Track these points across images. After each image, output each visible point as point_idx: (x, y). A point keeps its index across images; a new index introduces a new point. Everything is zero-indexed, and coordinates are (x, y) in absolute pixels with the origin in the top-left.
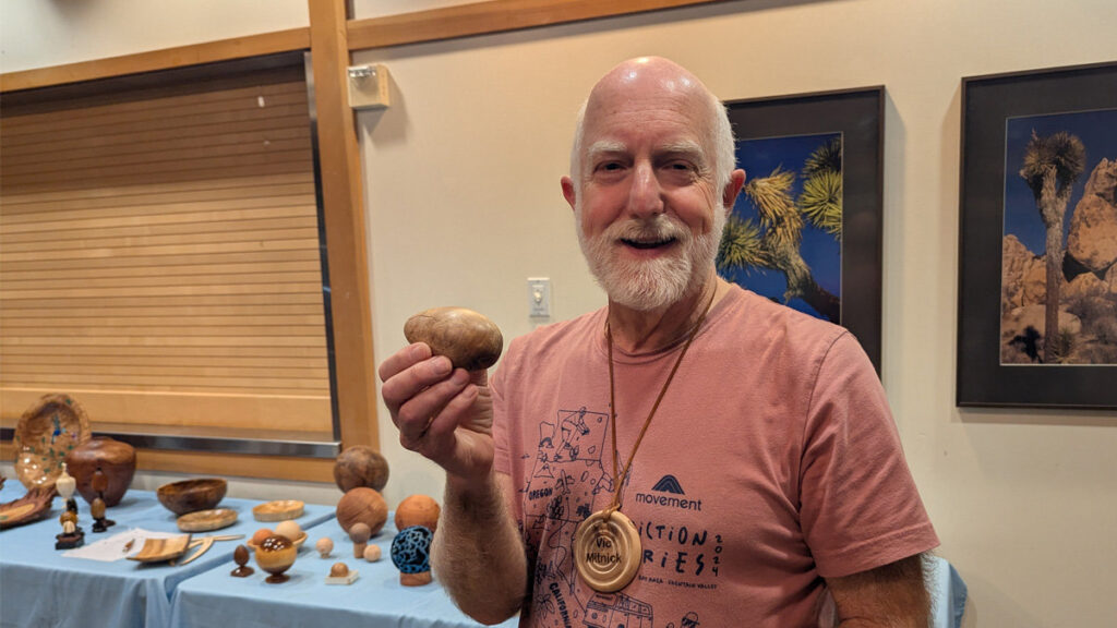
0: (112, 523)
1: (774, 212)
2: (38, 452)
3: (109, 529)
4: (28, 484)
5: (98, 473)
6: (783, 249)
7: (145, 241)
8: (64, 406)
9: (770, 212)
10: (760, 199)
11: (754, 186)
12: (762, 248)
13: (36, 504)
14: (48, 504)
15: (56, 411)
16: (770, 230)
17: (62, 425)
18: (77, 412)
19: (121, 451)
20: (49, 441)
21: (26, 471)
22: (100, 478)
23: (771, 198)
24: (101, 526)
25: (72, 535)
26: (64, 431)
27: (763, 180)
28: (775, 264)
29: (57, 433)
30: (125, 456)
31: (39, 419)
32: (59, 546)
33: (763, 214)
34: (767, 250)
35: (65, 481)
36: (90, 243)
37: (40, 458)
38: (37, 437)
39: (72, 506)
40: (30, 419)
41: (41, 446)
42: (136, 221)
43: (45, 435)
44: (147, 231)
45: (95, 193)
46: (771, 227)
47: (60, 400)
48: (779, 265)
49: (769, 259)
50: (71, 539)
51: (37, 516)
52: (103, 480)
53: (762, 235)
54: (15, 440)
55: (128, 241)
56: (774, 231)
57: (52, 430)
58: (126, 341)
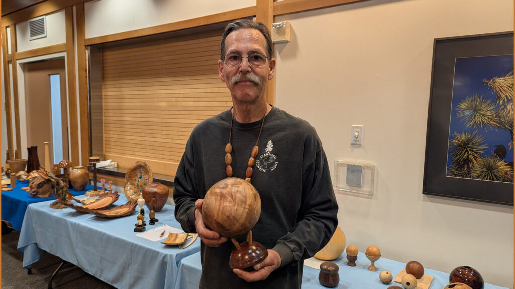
0: (157, 221)
1: (507, 97)
2: (133, 184)
3: (156, 223)
4: (128, 197)
5: (154, 199)
6: (511, 117)
7: (180, 100)
8: (144, 166)
9: (503, 96)
10: (497, 89)
11: (494, 82)
12: (496, 117)
13: (130, 208)
14: (134, 208)
15: (141, 168)
16: (503, 107)
17: (143, 174)
18: (149, 170)
19: (163, 189)
20: (138, 181)
21: (128, 192)
22: (154, 201)
23: (505, 89)
24: (153, 221)
25: (141, 226)
26: (143, 177)
27: (501, 78)
28: (505, 126)
29: (141, 177)
30: (165, 191)
31: (134, 171)
32: (136, 230)
33: (499, 98)
34: (500, 118)
35: (141, 200)
36: (160, 100)
37: (133, 187)
38: (133, 178)
39: (143, 212)
40: (131, 171)
41: (134, 182)
42: (177, 91)
43: (136, 178)
44: (181, 96)
45: (163, 80)
46: (503, 105)
47: (143, 164)
48: (507, 126)
49: (501, 123)
50: (141, 228)
51: (129, 214)
52: (155, 201)
53: (497, 109)
54: (125, 178)
55: (174, 100)
56: (506, 107)
57: (139, 176)
58: (169, 141)
